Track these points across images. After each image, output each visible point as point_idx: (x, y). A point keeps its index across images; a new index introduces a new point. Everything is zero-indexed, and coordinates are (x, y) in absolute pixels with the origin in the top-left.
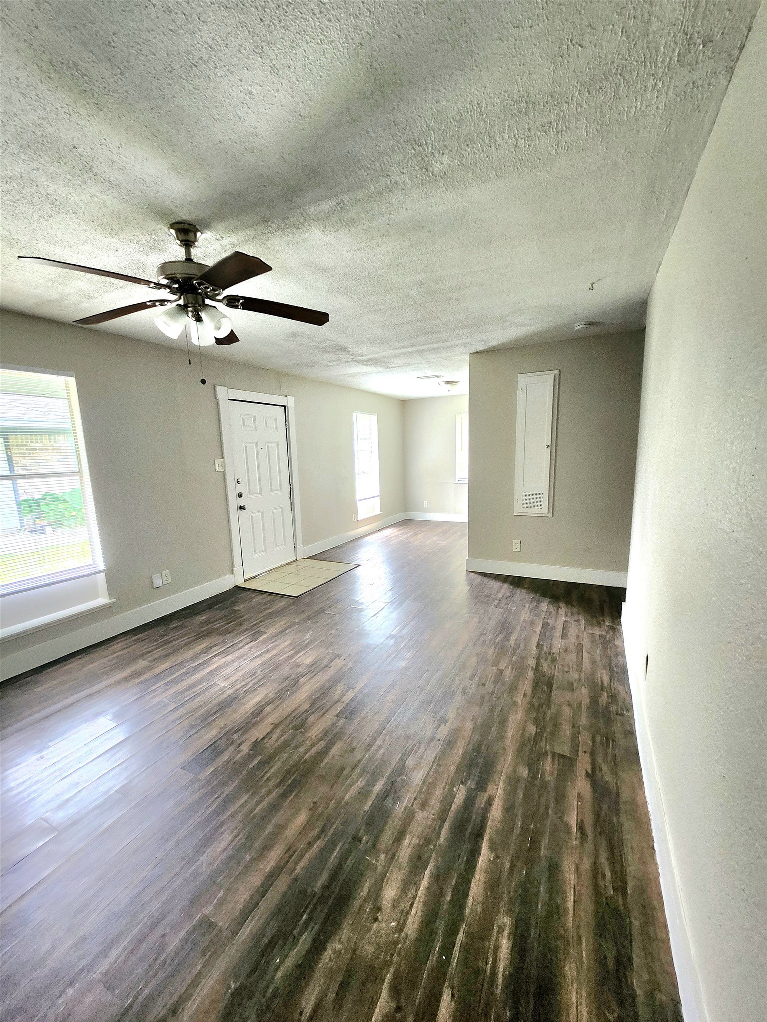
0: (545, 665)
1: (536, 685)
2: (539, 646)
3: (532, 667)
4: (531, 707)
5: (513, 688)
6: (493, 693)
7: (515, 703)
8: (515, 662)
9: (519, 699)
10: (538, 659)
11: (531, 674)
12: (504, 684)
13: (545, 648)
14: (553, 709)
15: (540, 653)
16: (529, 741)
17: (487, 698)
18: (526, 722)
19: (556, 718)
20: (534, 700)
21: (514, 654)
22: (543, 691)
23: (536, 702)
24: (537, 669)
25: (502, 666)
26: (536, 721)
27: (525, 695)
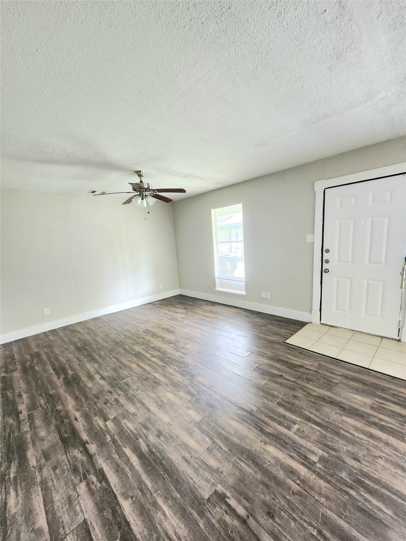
0: (79, 456)
1: (74, 432)
2: (102, 476)
3: (88, 444)
4: (67, 416)
5: (87, 417)
6: (95, 404)
7: (78, 410)
8: (105, 435)
9: (78, 414)
10: (90, 457)
11: (85, 436)
12: (96, 414)
13: (95, 479)
14: (53, 427)
15: (93, 465)
16: (57, 402)
17: (96, 400)
18: (64, 407)
19: (47, 423)
20: (68, 421)
21: (114, 441)
22: (66, 432)
23: (66, 421)
24: (84, 444)
25: (110, 424)
26: (58, 412)
27: (76, 419)
